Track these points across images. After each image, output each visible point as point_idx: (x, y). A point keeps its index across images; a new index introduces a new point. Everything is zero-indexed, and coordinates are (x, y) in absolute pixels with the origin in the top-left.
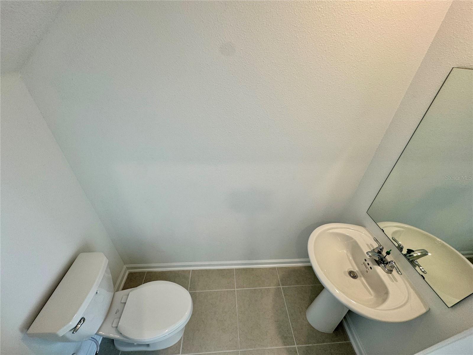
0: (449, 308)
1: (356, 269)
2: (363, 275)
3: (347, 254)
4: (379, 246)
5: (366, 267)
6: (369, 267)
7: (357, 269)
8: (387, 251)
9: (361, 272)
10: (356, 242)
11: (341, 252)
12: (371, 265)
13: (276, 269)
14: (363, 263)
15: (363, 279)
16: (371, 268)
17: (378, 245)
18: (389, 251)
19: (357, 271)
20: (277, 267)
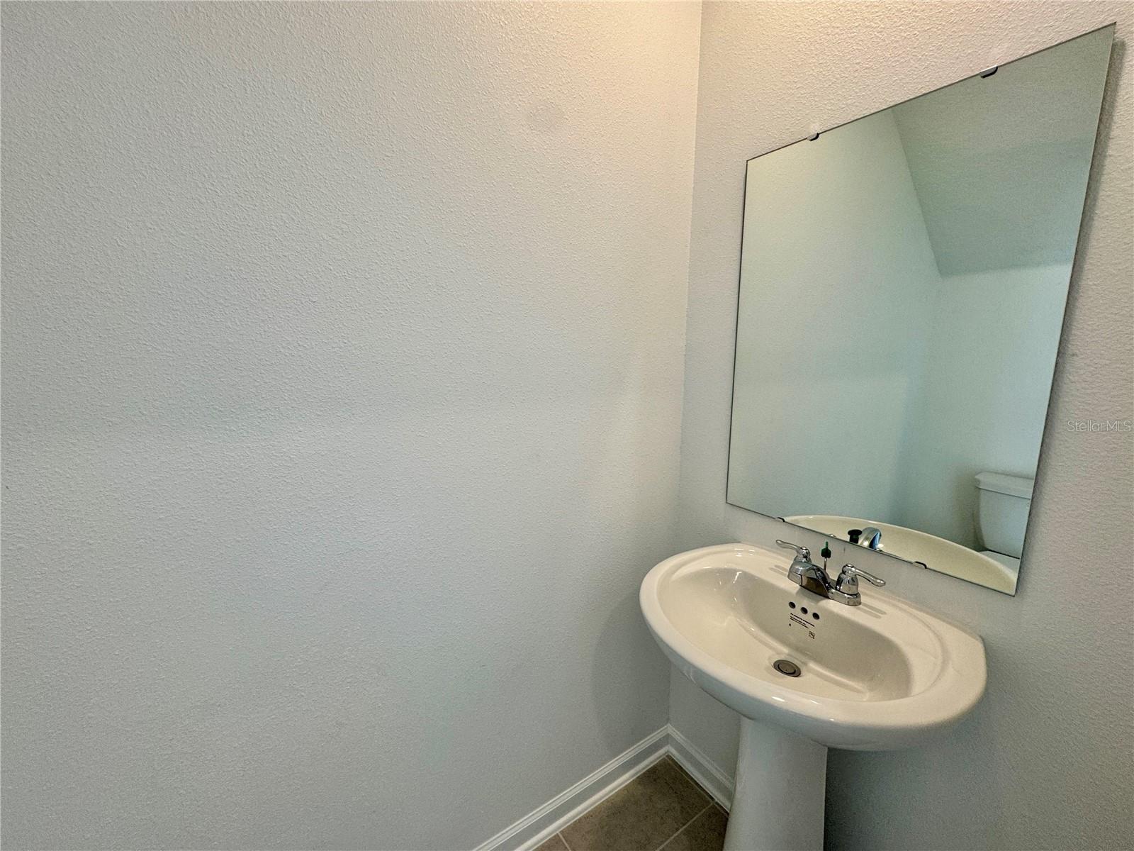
0: (1014, 596)
1: (784, 652)
2: (806, 655)
3: (741, 625)
4: (798, 552)
5: (804, 625)
6: (809, 617)
7: (785, 650)
8: (823, 550)
9: (797, 649)
10: (747, 577)
11: (725, 624)
12: (812, 607)
13: (560, 840)
14: (792, 619)
15: (812, 665)
16: (816, 616)
17: (795, 551)
18: (824, 547)
19: (788, 655)
20: (562, 832)
